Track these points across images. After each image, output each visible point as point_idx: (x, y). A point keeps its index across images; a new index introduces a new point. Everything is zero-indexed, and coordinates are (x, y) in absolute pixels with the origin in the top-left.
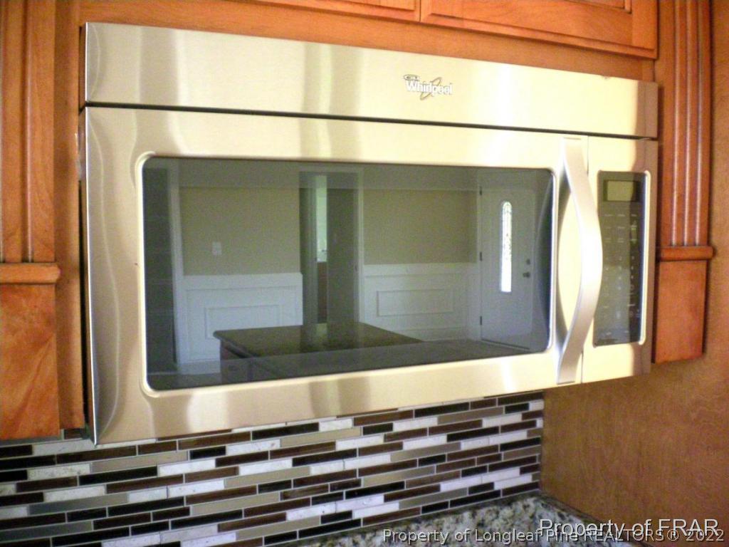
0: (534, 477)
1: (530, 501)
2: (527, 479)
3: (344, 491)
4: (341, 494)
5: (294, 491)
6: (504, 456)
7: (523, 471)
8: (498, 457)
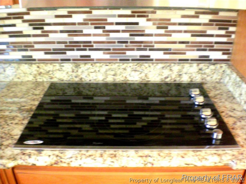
0: (228, 57)
1: (223, 65)
2: (225, 57)
3: (148, 48)
4: (146, 49)
5: (129, 45)
6: (216, 46)
7: (224, 54)
8: (213, 46)
